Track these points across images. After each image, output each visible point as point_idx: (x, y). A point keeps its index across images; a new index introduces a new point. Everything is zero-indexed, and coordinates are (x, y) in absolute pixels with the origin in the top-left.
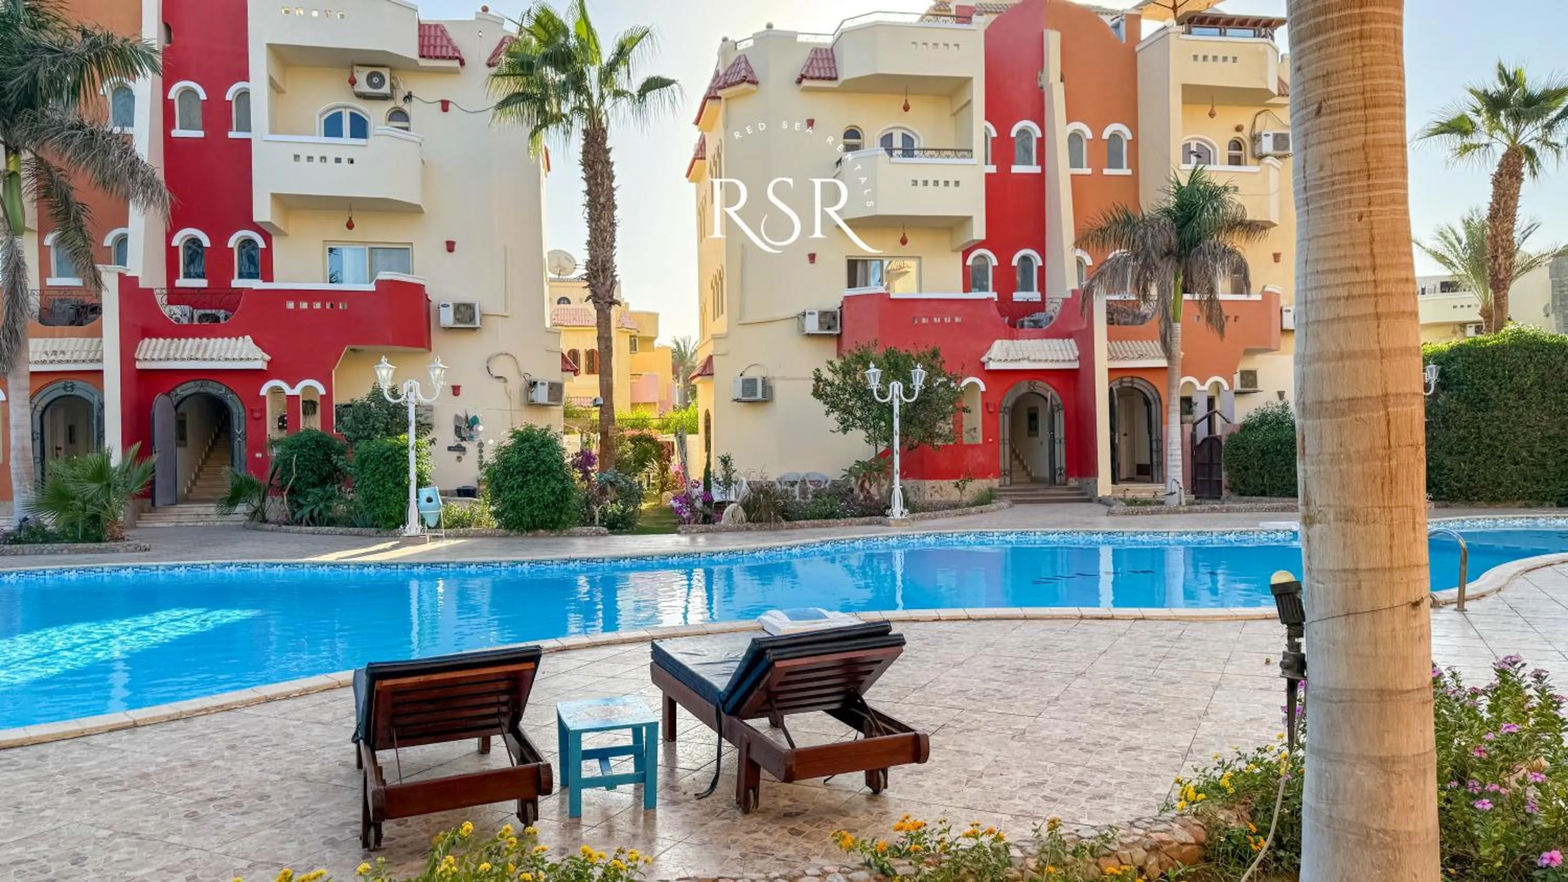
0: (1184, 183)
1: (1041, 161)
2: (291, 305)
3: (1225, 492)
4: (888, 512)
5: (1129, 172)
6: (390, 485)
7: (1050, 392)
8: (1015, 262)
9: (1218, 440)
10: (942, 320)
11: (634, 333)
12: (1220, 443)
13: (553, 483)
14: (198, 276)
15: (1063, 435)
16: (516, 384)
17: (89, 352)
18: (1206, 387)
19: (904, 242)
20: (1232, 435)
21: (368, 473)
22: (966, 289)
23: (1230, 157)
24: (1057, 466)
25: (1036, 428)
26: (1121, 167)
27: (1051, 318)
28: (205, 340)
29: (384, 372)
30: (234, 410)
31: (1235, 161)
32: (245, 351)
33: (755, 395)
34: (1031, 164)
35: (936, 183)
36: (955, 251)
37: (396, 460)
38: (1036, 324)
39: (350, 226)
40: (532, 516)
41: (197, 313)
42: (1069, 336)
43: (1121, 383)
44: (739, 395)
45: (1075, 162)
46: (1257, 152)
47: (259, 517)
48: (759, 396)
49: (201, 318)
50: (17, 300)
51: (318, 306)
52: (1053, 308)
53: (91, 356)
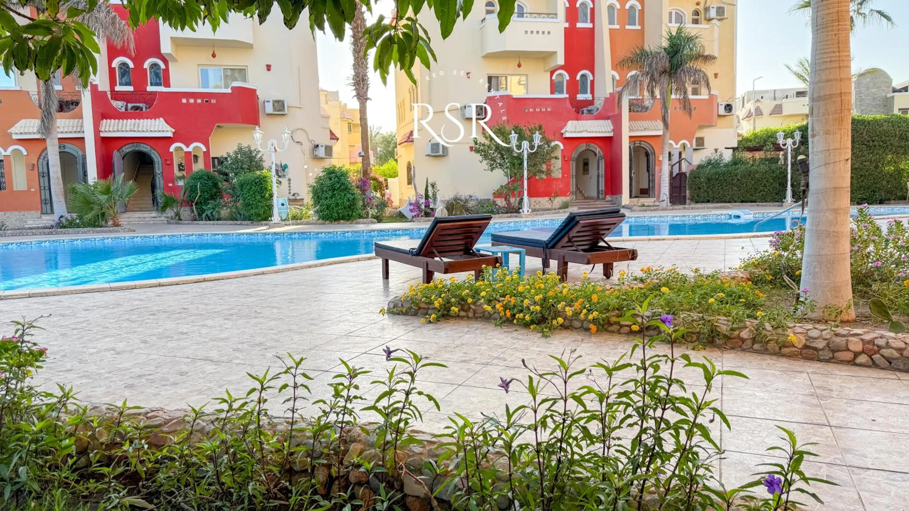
0: (674, 34)
1: (593, 21)
2: (184, 101)
3: (688, 201)
4: (521, 211)
5: (639, 27)
6: (258, 197)
7: (598, 150)
8: (578, 78)
9: (684, 174)
10: (541, 110)
11: (350, 121)
12: (686, 176)
13: (348, 196)
14: (127, 84)
15: (603, 173)
16: (307, 146)
17: (73, 127)
18: (678, 146)
19: (519, 66)
20: (692, 172)
21: (245, 191)
22: (552, 92)
23: (693, 19)
24: (600, 189)
25: (588, 170)
26: (635, 25)
27: (598, 109)
28: (137, 120)
29: (258, 135)
30: (156, 160)
31: (696, 22)
32: (161, 127)
33: (439, 152)
34: (587, 22)
35: (538, 32)
36: (545, 71)
37: (261, 184)
38: (589, 111)
39: (214, 56)
40: (338, 213)
41: (130, 105)
42: (608, 118)
43: (634, 144)
44: (429, 152)
45: (611, 22)
46: (707, 17)
47: (178, 218)
48: (441, 153)
49: (133, 108)
50: (50, 96)
51: (199, 101)
52: (599, 103)
53: (75, 129)
